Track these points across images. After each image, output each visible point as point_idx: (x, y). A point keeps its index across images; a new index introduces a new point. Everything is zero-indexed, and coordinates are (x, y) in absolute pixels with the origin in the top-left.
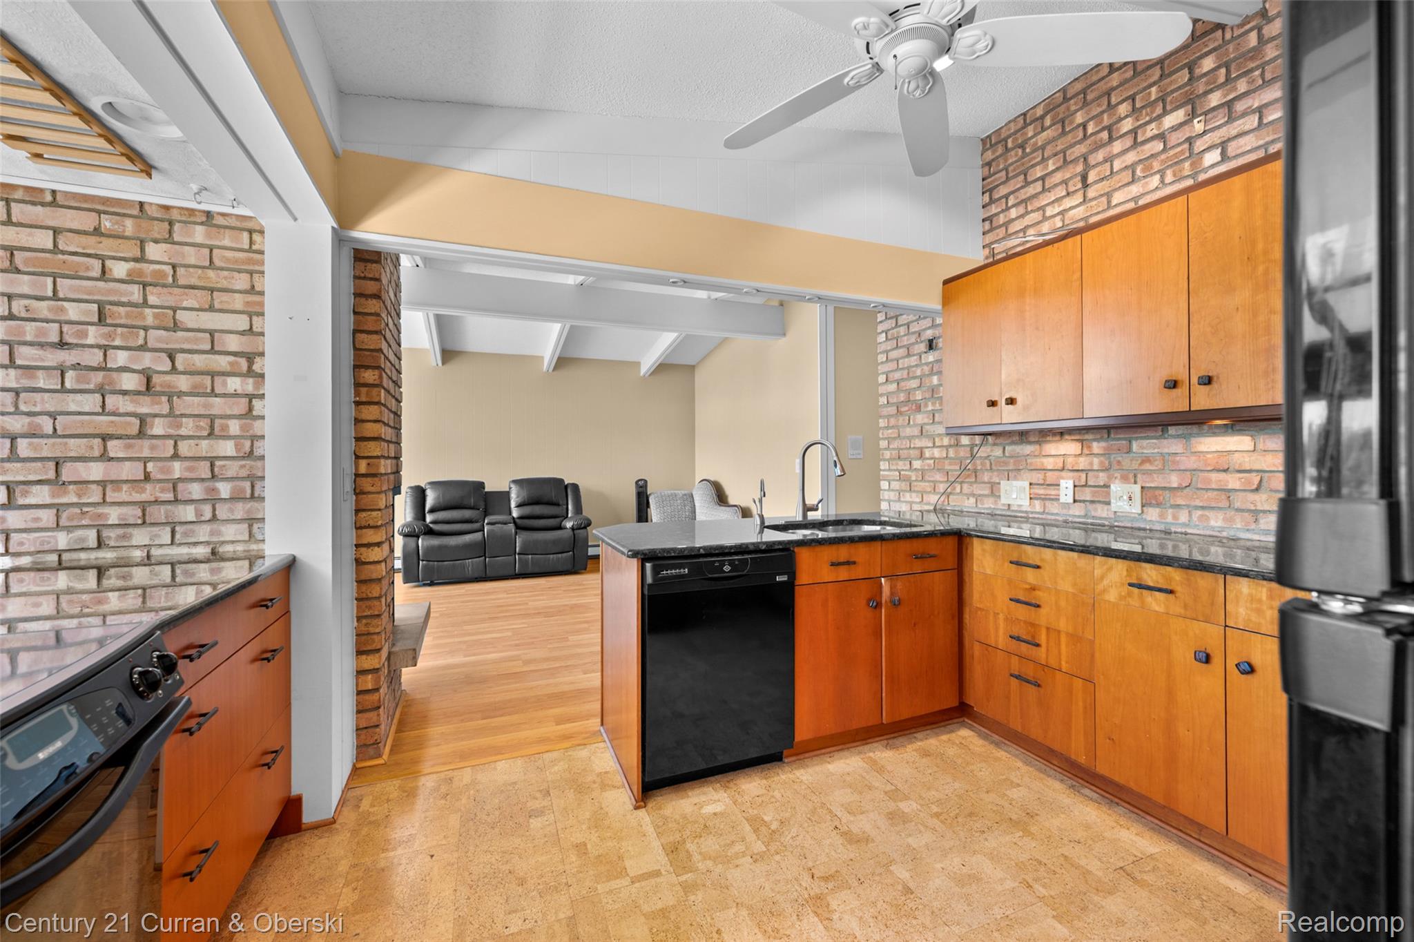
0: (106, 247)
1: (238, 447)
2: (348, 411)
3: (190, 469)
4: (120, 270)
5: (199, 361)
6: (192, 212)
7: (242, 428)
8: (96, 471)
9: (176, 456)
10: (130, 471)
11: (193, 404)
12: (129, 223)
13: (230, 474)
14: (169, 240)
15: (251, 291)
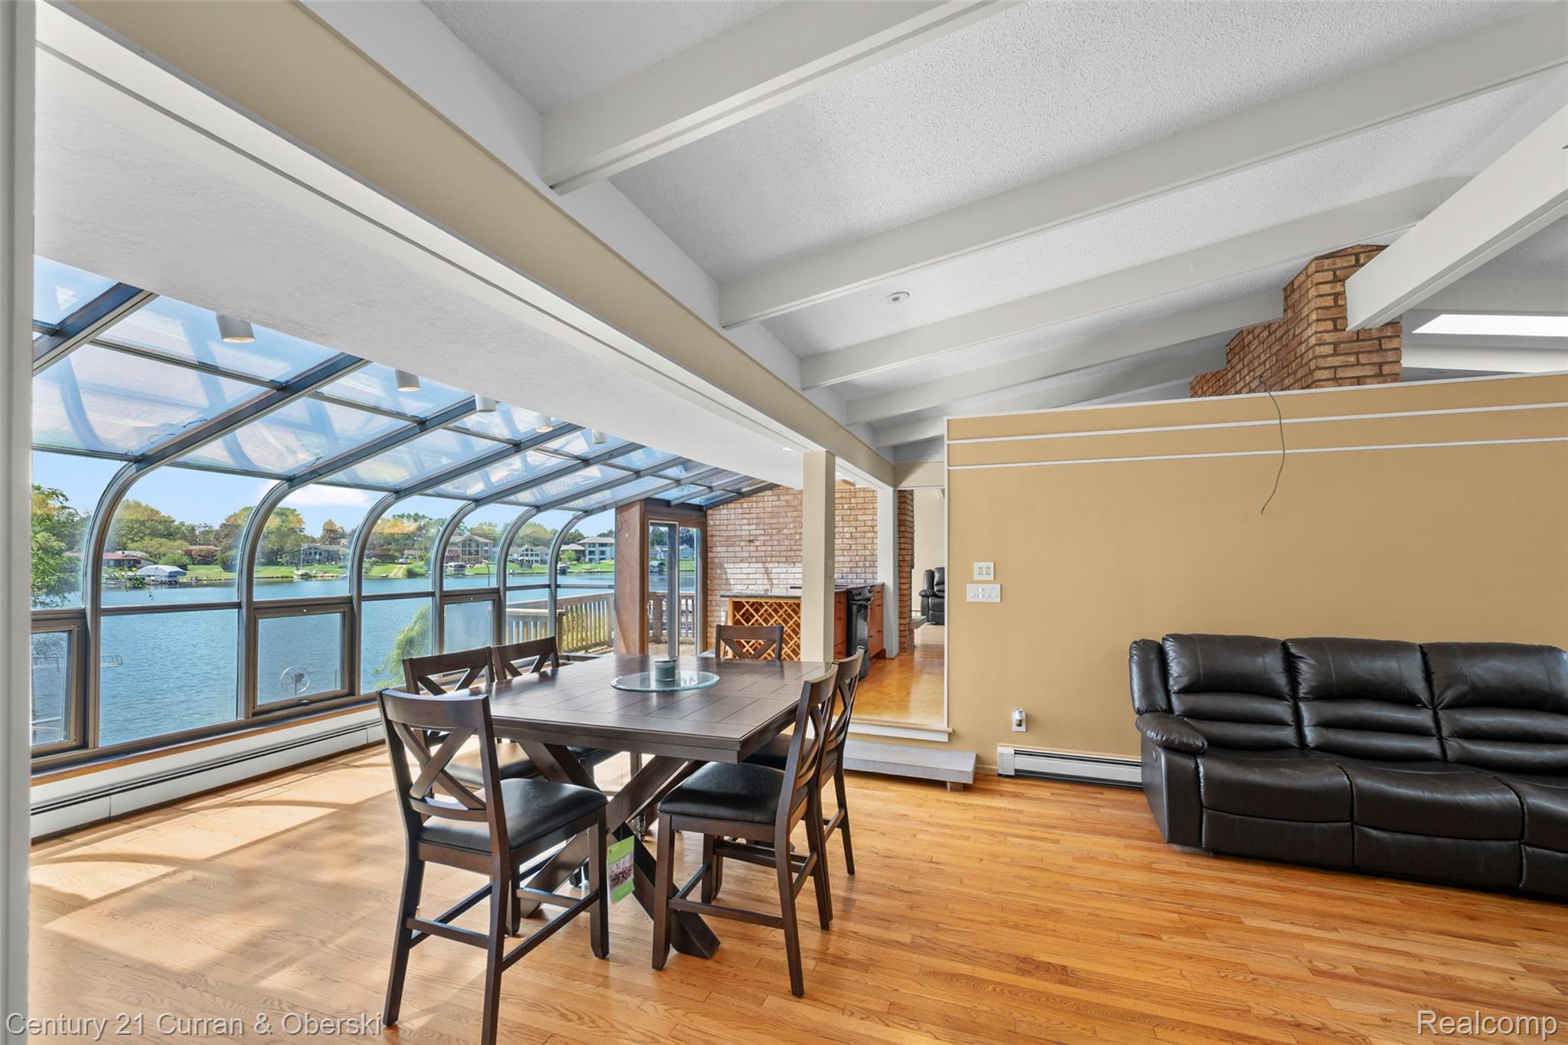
1: (870, 552)
2: (897, 540)
4: (846, 506)
5: (862, 529)
7: (872, 547)
10: (848, 559)
11: (860, 541)
13: (869, 560)
14: (856, 497)
15: (873, 508)
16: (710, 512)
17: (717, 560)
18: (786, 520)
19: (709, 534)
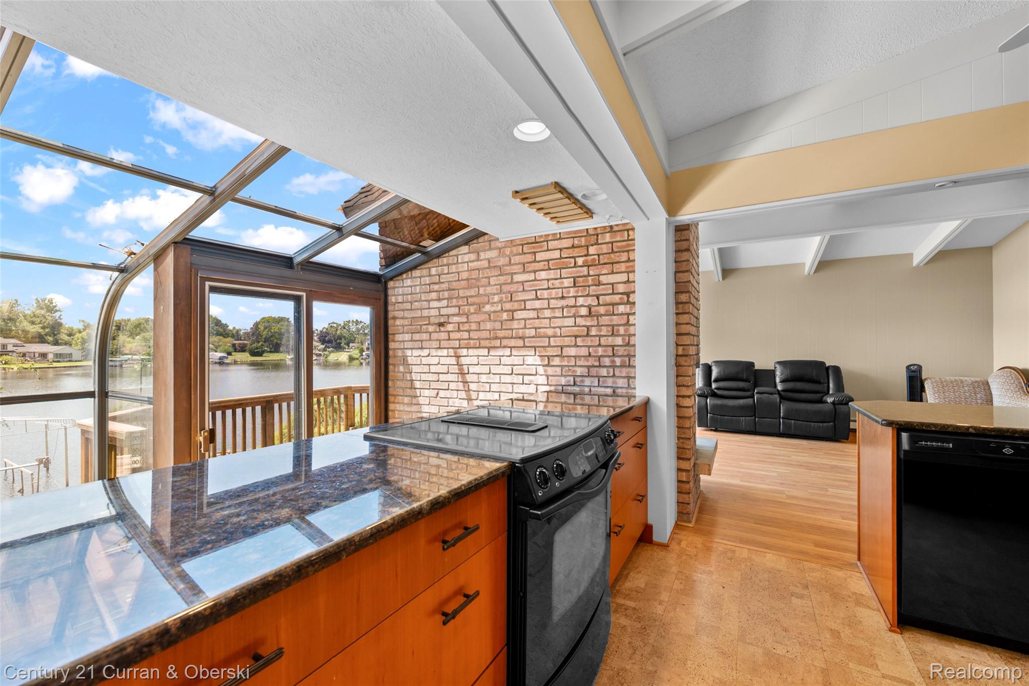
0: (576, 252)
1: (623, 340)
2: (673, 318)
3: (605, 351)
4: (580, 261)
5: (608, 299)
6: (605, 227)
7: (626, 331)
8: (572, 351)
9: (600, 345)
10: (584, 351)
11: (605, 320)
12: (583, 239)
13: (620, 353)
14: (597, 244)
15: (629, 260)
16: (391, 284)
17: (400, 353)
18: (489, 290)
19: (391, 315)
